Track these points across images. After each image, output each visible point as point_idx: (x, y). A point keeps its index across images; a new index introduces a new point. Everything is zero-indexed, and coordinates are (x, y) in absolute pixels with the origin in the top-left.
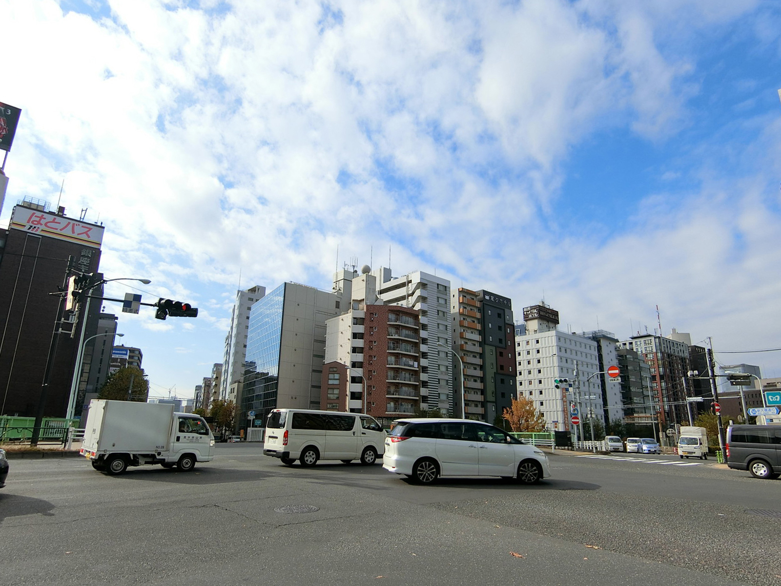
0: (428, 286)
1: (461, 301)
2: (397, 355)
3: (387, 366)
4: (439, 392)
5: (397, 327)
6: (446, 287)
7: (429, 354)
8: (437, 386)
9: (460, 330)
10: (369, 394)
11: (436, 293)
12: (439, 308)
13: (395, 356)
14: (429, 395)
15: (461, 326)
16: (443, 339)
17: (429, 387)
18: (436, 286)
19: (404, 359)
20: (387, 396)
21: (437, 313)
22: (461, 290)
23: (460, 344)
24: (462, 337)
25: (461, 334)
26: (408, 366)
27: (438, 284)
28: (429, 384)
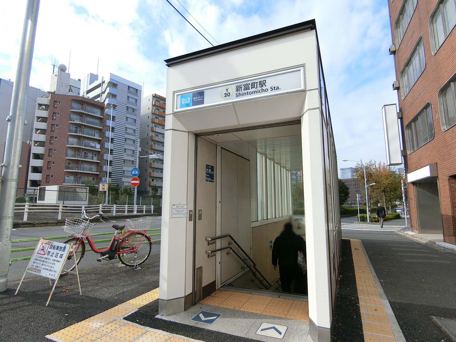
0: (118, 86)
1: (154, 104)
2: (79, 137)
3: (67, 146)
4: (123, 169)
5: (81, 114)
6: (137, 90)
7: (114, 139)
8: (122, 165)
9: (151, 125)
10: (49, 168)
11: (127, 93)
12: (129, 105)
13: (77, 138)
14: (112, 172)
15: (153, 122)
16: (132, 130)
17: (113, 165)
18: (127, 87)
19: (86, 141)
20: (65, 170)
21: (126, 109)
22: (154, 95)
23: (151, 135)
24: (152, 131)
25: (152, 128)
26: (91, 147)
27: (129, 87)
28: (113, 163)
